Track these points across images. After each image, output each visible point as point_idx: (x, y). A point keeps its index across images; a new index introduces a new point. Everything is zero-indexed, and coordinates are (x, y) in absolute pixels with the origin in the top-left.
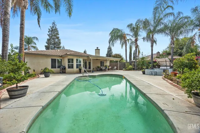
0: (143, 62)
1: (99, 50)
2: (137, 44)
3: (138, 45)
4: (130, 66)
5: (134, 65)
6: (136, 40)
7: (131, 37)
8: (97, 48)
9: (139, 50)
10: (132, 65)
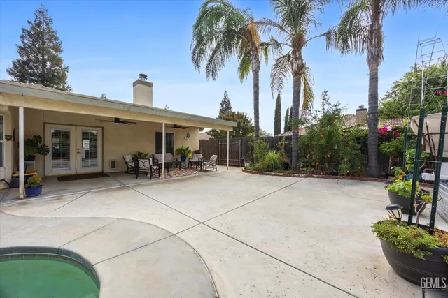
0: (330, 136)
1: (151, 85)
2: (300, 58)
3: (302, 64)
4: (272, 155)
5: (288, 150)
6: (298, 43)
7: (275, 32)
8: (143, 76)
9: (306, 84)
10: (278, 150)
